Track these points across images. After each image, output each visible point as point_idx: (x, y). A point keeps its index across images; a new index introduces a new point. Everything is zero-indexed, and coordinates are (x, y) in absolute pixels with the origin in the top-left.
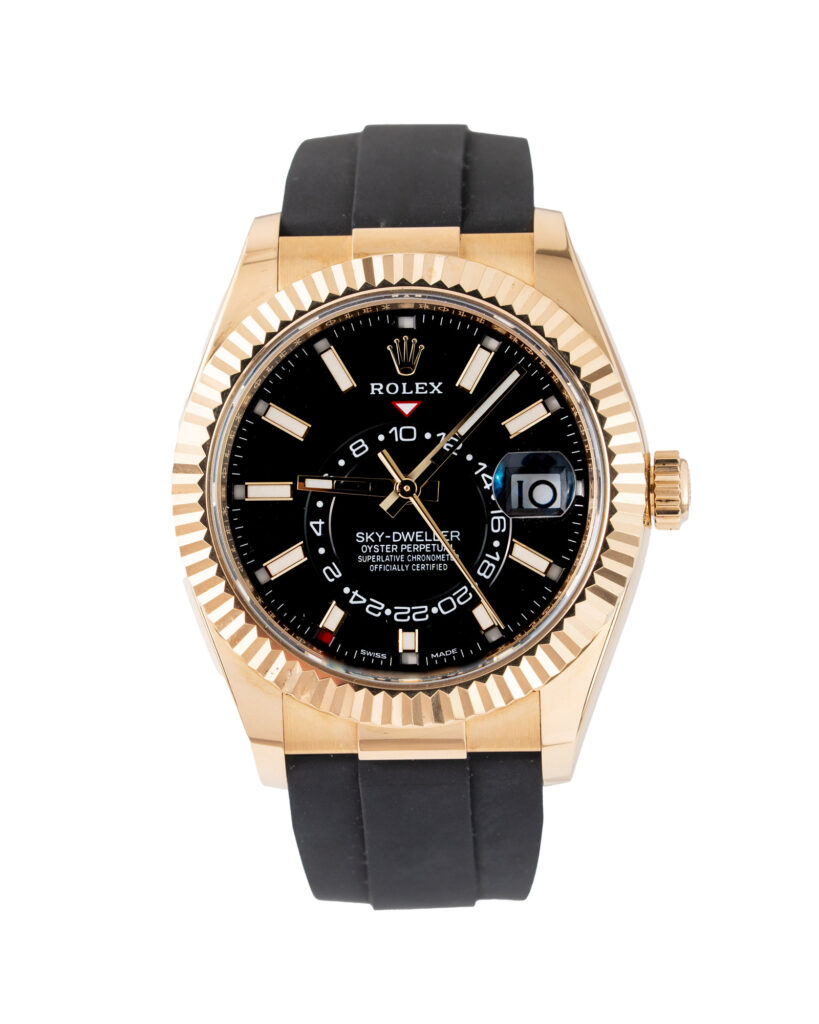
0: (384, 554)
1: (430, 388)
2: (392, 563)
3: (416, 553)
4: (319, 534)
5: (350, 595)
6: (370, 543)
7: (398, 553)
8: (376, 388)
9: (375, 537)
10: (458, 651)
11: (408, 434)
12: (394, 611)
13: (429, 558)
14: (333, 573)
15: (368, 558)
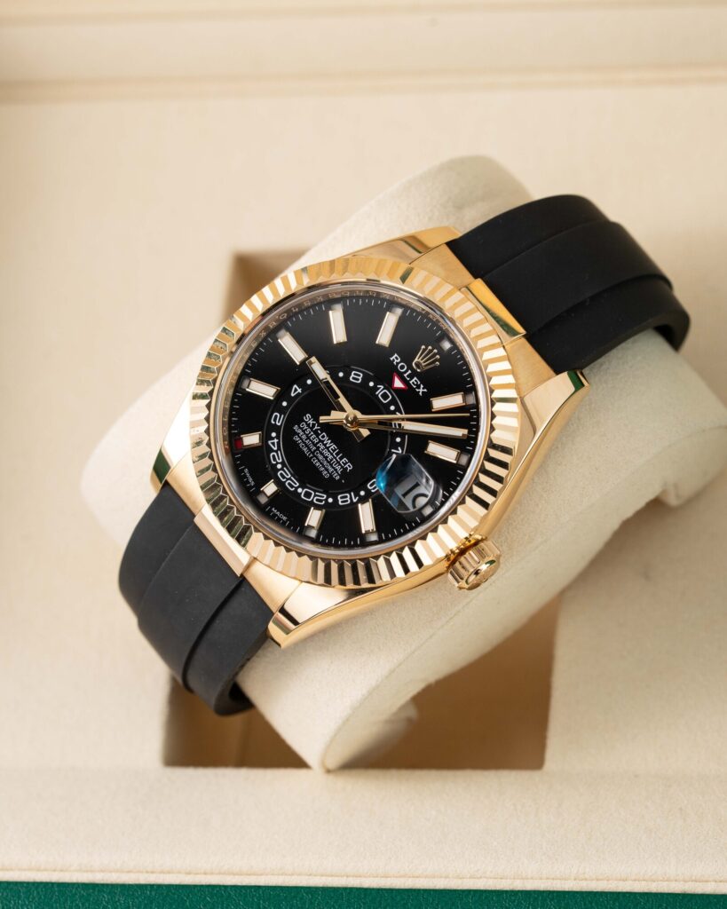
0: (308, 438)
1: (418, 387)
2: (307, 446)
3: (322, 454)
4: (293, 395)
5: (273, 439)
6: (308, 425)
7: (315, 445)
8: (395, 358)
9: (314, 425)
10: (287, 520)
11: (385, 396)
12: (282, 469)
13: (325, 463)
14: (278, 419)
15: (300, 431)
